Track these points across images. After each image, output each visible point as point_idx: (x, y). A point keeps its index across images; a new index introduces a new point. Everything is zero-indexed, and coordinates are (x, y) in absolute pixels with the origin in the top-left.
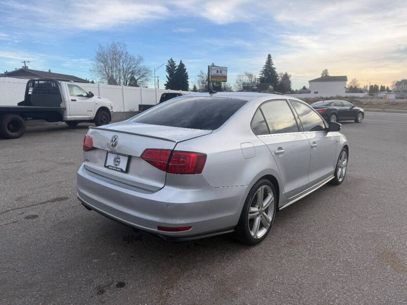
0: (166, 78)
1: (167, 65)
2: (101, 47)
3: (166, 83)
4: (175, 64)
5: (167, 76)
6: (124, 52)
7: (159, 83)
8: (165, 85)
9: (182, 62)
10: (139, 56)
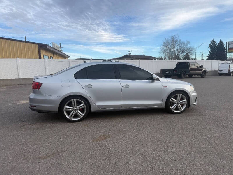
0: (209, 52)
1: (210, 44)
2: (166, 39)
3: (208, 55)
4: (216, 43)
5: (209, 51)
6: (178, 40)
7: (203, 56)
8: (207, 57)
9: (222, 41)
10: (187, 41)
